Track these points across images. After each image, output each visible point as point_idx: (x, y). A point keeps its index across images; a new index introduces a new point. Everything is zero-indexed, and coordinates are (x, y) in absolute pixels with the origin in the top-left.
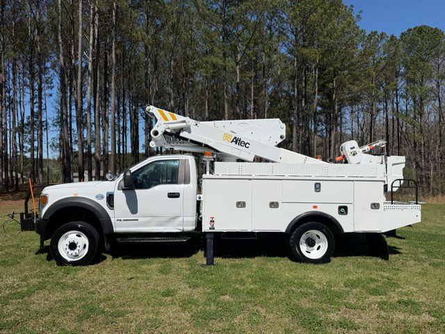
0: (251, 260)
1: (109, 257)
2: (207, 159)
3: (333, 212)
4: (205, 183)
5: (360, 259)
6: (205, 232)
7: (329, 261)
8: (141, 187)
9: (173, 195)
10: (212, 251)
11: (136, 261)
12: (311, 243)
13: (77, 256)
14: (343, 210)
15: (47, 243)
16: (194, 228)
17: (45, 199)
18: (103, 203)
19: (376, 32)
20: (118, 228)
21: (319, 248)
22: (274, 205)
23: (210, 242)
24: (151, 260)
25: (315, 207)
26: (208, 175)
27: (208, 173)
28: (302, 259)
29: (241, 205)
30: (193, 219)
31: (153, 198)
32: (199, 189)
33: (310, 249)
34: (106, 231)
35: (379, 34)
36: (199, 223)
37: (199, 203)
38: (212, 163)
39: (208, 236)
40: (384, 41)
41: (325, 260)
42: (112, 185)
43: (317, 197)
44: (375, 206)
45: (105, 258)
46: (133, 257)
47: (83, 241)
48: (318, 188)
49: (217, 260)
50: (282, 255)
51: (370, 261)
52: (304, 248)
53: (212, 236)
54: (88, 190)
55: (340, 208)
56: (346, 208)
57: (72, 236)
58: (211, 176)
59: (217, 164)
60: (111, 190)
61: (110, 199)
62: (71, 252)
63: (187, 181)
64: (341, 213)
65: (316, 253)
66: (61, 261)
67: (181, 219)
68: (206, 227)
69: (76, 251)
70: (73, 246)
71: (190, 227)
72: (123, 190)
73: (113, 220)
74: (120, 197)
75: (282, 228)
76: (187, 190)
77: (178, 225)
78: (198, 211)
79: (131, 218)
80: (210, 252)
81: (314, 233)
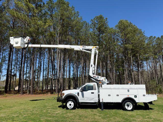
0: (113, 110)
1: (77, 109)
2: (100, 84)
3: (133, 97)
4: (100, 90)
6: (101, 102)
7: (133, 111)
9: (93, 93)
10: (103, 107)
11: (84, 109)
12: (128, 106)
13: (71, 107)
15: (64, 104)
16: (98, 101)
17: (64, 94)
18: (77, 95)
20: (80, 101)
21: (130, 107)
22: (118, 95)
23: (102, 105)
24: (88, 109)
25: (128, 96)
26: (100, 88)
27: (100, 87)
28: (125, 110)
29: (109, 95)
30: (97, 99)
31: (87, 93)
32: (99, 92)
33: (128, 107)
34: (77, 102)
35: (153, 37)
37: (99, 95)
38: (101, 85)
40: (155, 39)
41: (132, 110)
44: (144, 95)
45: (76, 109)
47: (72, 104)
48: (128, 91)
49: (104, 110)
50: (121, 109)
51: (144, 111)
52: (126, 107)
53: (103, 103)
54: (73, 92)
55: (135, 96)
56: (136, 96)
57: (70, 102)
58: (101, 88)
59: (103, 85)
60: (78, 92)
61: (78, 94)
62: (70, 106)
63: (95, 89)
64: (135, 97)
66: (68, 109)
67: (95, 99)
68: (101, 101)
69: (71, 106)
70: (70, 105)
72: (81, 91)
73: (79, 99)
74: (80, 93)
75: (120, 101)
76: (96, 92)
77: (94, 100)
78: (98, 97)
79: (83, 98)
80: (102, 107)
81: (129, 103)
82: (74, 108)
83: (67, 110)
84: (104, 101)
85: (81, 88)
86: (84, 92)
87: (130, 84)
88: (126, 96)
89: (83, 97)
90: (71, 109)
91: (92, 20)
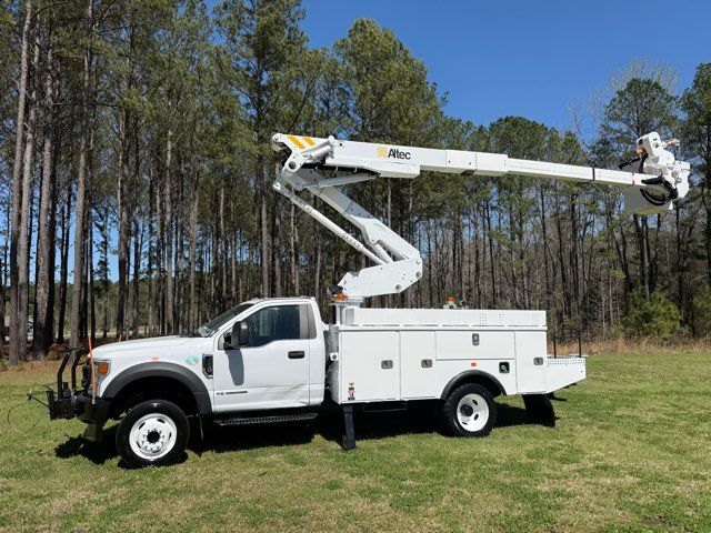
2: (340, 305)
3: (493, 370)
5: (524, 428)
6: (343, 405)
9: (296, 355)
10: (352, 430)
12: (467, 411)
13: (158, 451)
14: (504, 367)
16: (322, 399)
17: (104, 367)
18: (198, 370)
19: (459, 121)
20: (219, 405)
21: (476, 417)
22: (427, 363)
23: (349, 418)
24: (266, 450)
25: (474, 365)
27: (338, 323)
28: (461, 433)
29: (387, 364)
30: (320, 387)
31: (265, 360)
32: (328, 348)
33: (467, 419)
34: (203, 411)
35: (464, 122)
36: (329, 394)
37: (331, 364)
39: (346, 409)
41: (486, 431)
42: (209, 344)
43: (475, 352)
44: (538, 361)
46: (234, 448)
47: (168, 429)
49: (358, 443)
52: (460, 418)
53: (351, 409)
54: (173, 352)
55: (501, 364)
56: (507, 364)
57: (151, 422)
60: (208, 353)
61: (208, 362)
62: (151, 445)
63: (311, 335)
64: (502, 371)
65: (474, 424)
67: (306, 388)
68: (342, 398)
69: (158, 444)
70: (153, 437)
71: (318, 399)
73: (211, 393)
74: (221, 360)
75: (436, 393)
76: (314, 347)
77: (302, 397)
79: (239, 389)
80: (350, 430)
81: (470, 398)
84: (359, 399)
85: (226, 328)
86: (245, 352)
89: (238, 377)
90: (159, 463)
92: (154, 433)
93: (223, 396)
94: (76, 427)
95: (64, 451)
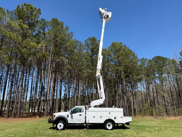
1: (66, 129)
3: (113, 119)
4: (87, 113)
8: (73, 113)
9: (80, 115)
12: (109, 126)
13: (61, 128)
14: (115, 118)
15: (55, 125)
17: (55, 116)
18: (66, 117)
20: (69, 122)
21: (111, 127)
22: (101, 117)
24: (76, 129)
27: (87, 110)
28: (107, 129)
29: (94, 117)
30: (84, 120)
31: (76, 115)
32: (86, 114)
33: (109, 127)
34: (67, 123)
35: (145, 59)
36: (86, 121)
37: (86, 117)
41: (112, 129)
42: (68, 113)
43: (109, 115)
44: (122, 117)
46: (72, 129)
47: (62, 125)
48: (110, 113)
49: (89, 130)
50: (103, 129)
51: (122, 130)
52: (107, 127)
53: (88, 124)
54: (63, 114)
56: (116, 118)
57: (60, 124)
59: (89, 108)
60: (68, 114)
62: (60, 127)
63: (83, 112)
66: (58, 129)
67: (82, 120)
70: (60, 126)
72: (71, 114)
73: (68, 120)
74: (70, 115)
75: (103, 122)
76: (83, 114)
77: (81, 122)
78: (85, 119)
79: (72, 120)
80: (88, 127)
81: (110, 123)
82: (63, 129)
83: (58, 131)
84: (89, 122)
85: (70, 111)
86: (73, 114)
87: (114, 107)
88: (108, 118)
89: (72, 118)
90: (61, 130)
91: (85, 41)
92: (60, 125)
93: (70, 121)
94: (51, 125)
95: (50, 128)
